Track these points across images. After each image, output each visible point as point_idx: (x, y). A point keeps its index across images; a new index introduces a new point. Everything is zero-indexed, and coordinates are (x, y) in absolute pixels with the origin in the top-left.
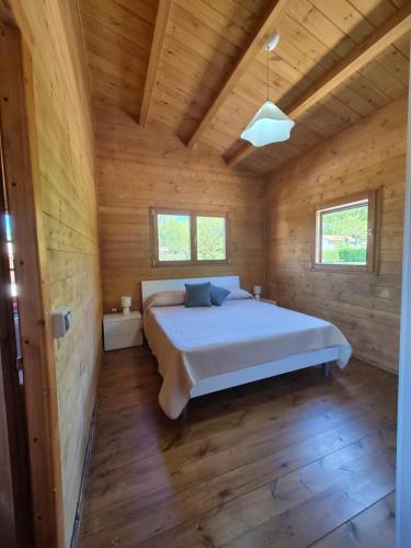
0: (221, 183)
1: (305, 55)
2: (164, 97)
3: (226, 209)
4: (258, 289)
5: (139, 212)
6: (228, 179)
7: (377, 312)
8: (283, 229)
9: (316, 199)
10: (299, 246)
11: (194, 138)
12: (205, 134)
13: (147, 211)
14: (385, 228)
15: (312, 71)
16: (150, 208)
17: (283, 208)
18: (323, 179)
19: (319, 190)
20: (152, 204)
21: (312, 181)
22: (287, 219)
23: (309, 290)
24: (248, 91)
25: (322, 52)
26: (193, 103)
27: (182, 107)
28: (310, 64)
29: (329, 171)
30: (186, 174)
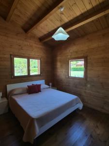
0: (38, 48)
1: (70, 15)
2: (19, 14)
3: (40, 57)
4: (51, 84)
5: (5, 56)
6: (41, 46)
7: (87, 91)
8: (59, 64)
9: (69, 57)
10: (64, 71)
11: (29, 31)
12: (34, 31)
13: (9, 56)
14: (88, 68)
15: (72, 20)
16: (11, 55)
17: (59, 58)
18: (71, 51)
19: (70, 54)
20: (11, 53)
21: (68, 51)
22: (60, 62)
23: (67, 84)
24: (51, 20)
25: (75, 16)
26: (31, 19)
27: (26, 19)
28: (71, 18)
29: (73, 49)
30: (26, 43)
